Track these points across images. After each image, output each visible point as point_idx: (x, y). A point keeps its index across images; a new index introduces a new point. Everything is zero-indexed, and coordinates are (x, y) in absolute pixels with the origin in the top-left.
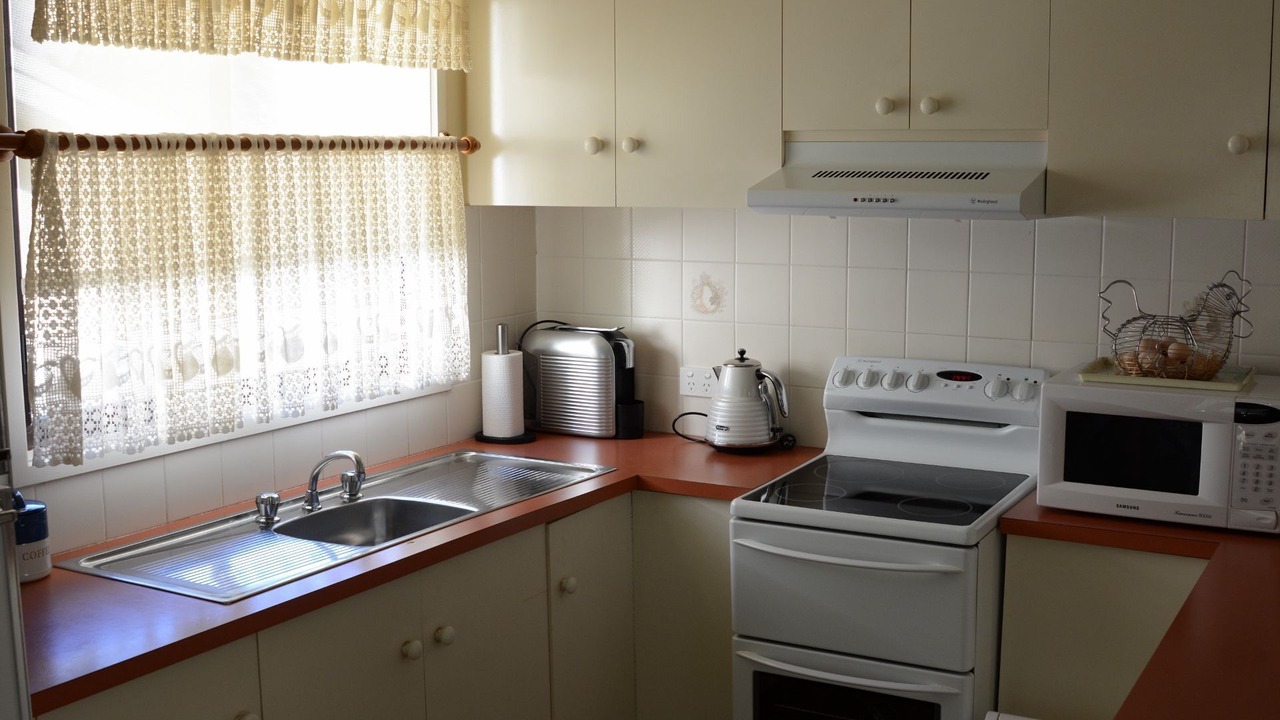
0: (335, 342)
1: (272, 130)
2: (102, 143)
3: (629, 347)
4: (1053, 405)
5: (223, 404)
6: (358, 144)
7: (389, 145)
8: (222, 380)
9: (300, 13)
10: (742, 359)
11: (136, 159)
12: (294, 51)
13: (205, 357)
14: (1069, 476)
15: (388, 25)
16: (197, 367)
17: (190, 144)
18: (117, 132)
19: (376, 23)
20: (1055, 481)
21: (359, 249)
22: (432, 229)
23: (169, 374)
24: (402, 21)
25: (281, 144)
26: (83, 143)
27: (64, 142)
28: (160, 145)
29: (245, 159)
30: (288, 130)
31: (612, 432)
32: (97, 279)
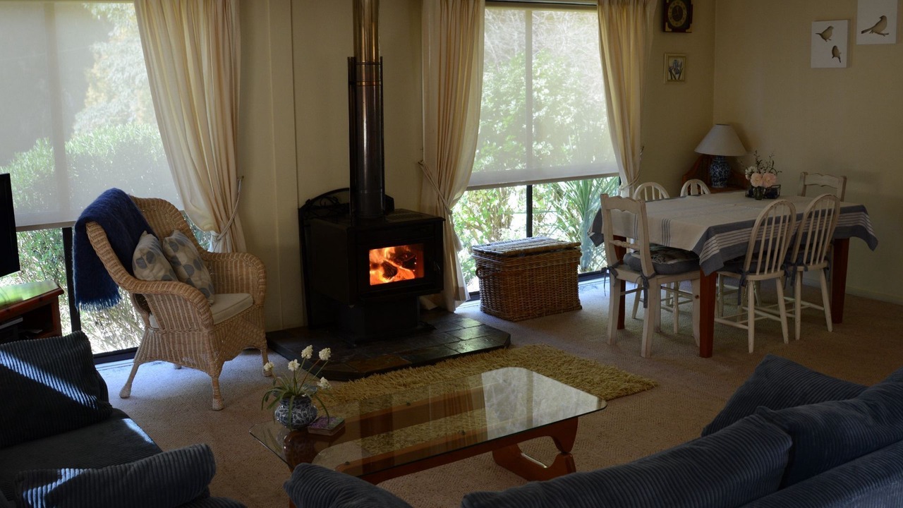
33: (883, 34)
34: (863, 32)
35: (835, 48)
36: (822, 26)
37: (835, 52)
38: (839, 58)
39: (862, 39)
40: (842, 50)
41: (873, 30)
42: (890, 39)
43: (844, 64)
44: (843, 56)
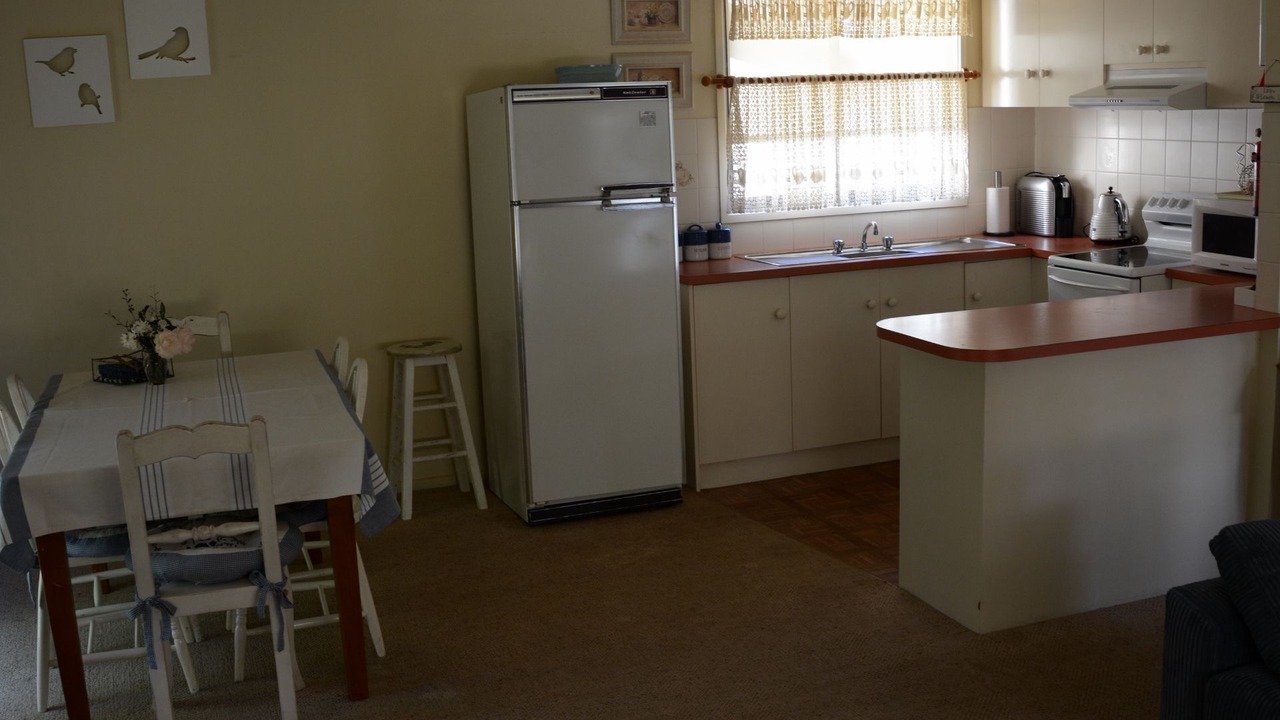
0: (881, 173)
1: (847, 72)
2: (760, 81)
3: (1065, 187)
4: (1197, 209)
5: (816, 195)
6: (898, 77)
7: (917, 76)
8: (816, 185)
9: (863, 16)
10: (1111, 192)
11: (776, 87)
12: (859, 35)
13: (808, 174)
14: (1205, 249)
15: (919, 16)
16: (804, 178)
17: (803, 80)
18: (766, 76)
19: (910, 16)
20: (1197, 251)
21: (897, 129)
22: (944, 119)
23: (789, 180)
24: (928, 14)
25: (852, 78)
26: (752, 81)
27: (743, 81)
28: (788, 81)
29: (832, 85)
30: (857, 72)
31: (1053, 233)
32: (756, 138)
33: (185, 60)
34: (141, 57)
35: (84, 88)
36: (52, 48)
37: (86, 95)
38: (98, 107)
39: (141, 70)
40: (102, 88)
41: (161, 53)
42: (201, 67)
43: (108, 115)
44: (106, 102)
